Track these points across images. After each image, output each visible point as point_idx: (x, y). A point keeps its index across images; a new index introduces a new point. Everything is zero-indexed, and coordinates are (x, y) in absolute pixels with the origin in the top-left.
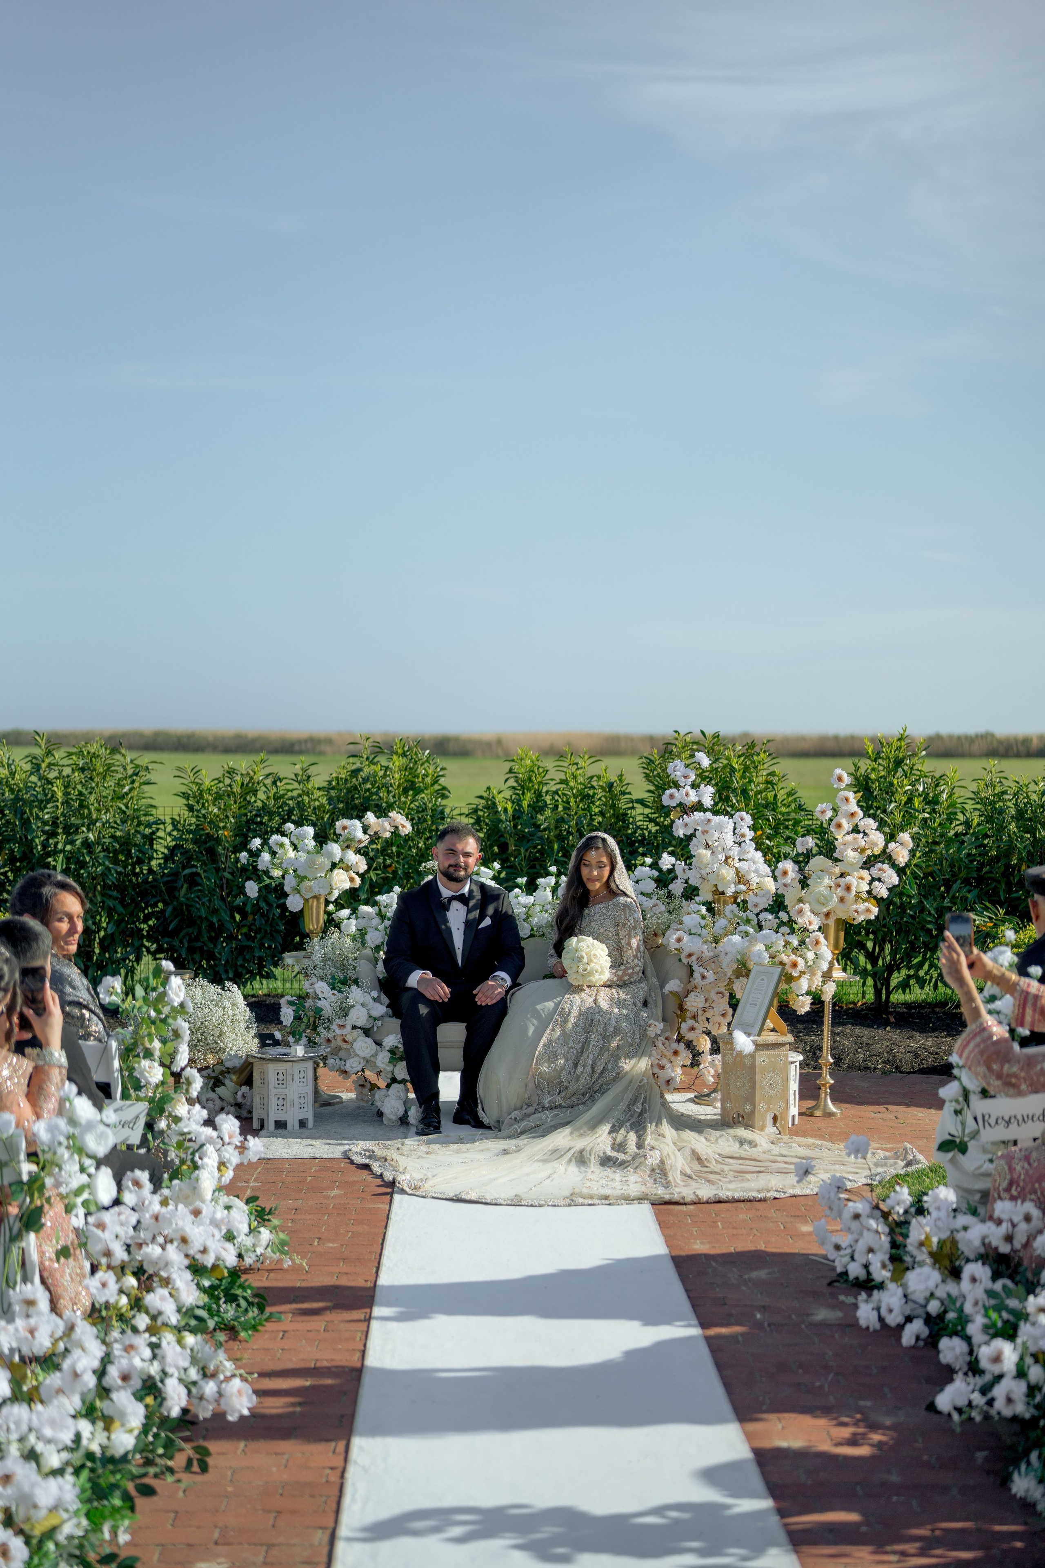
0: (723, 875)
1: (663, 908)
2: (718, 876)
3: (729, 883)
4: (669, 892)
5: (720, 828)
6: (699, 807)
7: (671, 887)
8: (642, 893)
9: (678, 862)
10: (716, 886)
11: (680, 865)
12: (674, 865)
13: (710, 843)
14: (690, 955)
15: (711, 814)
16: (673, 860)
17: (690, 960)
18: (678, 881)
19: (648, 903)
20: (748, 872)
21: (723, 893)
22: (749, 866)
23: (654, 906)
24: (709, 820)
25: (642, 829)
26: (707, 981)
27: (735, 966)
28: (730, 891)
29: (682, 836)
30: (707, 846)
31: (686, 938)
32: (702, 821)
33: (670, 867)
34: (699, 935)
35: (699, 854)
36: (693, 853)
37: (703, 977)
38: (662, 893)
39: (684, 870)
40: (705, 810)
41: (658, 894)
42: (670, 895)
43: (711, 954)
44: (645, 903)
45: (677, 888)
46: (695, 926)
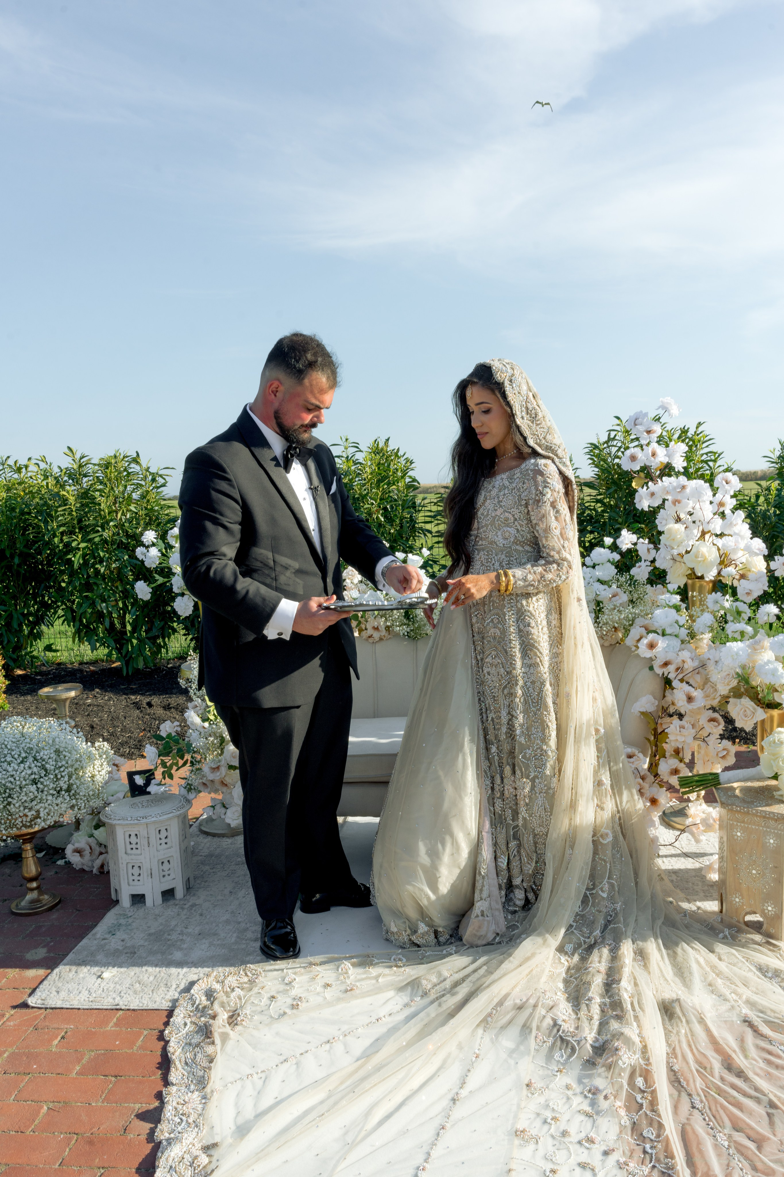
0: (703, 556)
1: (624, 598)
2: (697, 557)
3: (711, 565)
4: (632, 578)
5: (697, 494)
6: (667, 470)
7: (633, 571)
8: (599, 580)
9: (641, 540)
10: (692, 569)
11: (644, 545)
12: (635, 544)
13: (682, 516)
14: (666, 664)
15: (685, 479)
16: (634, 538)
17: (666, 671)
18: (642, 564)
19: (605, 593)
20: (735, 550)
21: (702, 577)
22: (737, 542)
23: (614, 596)
24: (683, 487)
25: (591, 510)
26: (694, 705)
27: (734, 683)
28: (711, 575)
29: (646, 509)
30: (678, 520)
31: (662, 643)
32: (675, 488)
33: (630, 546)
34: (676, 636)
35: (670, 530)
36: (660, 528)
37: (690, 699)
38: (623, 579)
39: (648, 550)
40: (678, 474)
41: (618, 580)
42: (633, 582)
43: (696, 664)
44: (603, 593)
45: (641, 572)
46: (671, 625)
